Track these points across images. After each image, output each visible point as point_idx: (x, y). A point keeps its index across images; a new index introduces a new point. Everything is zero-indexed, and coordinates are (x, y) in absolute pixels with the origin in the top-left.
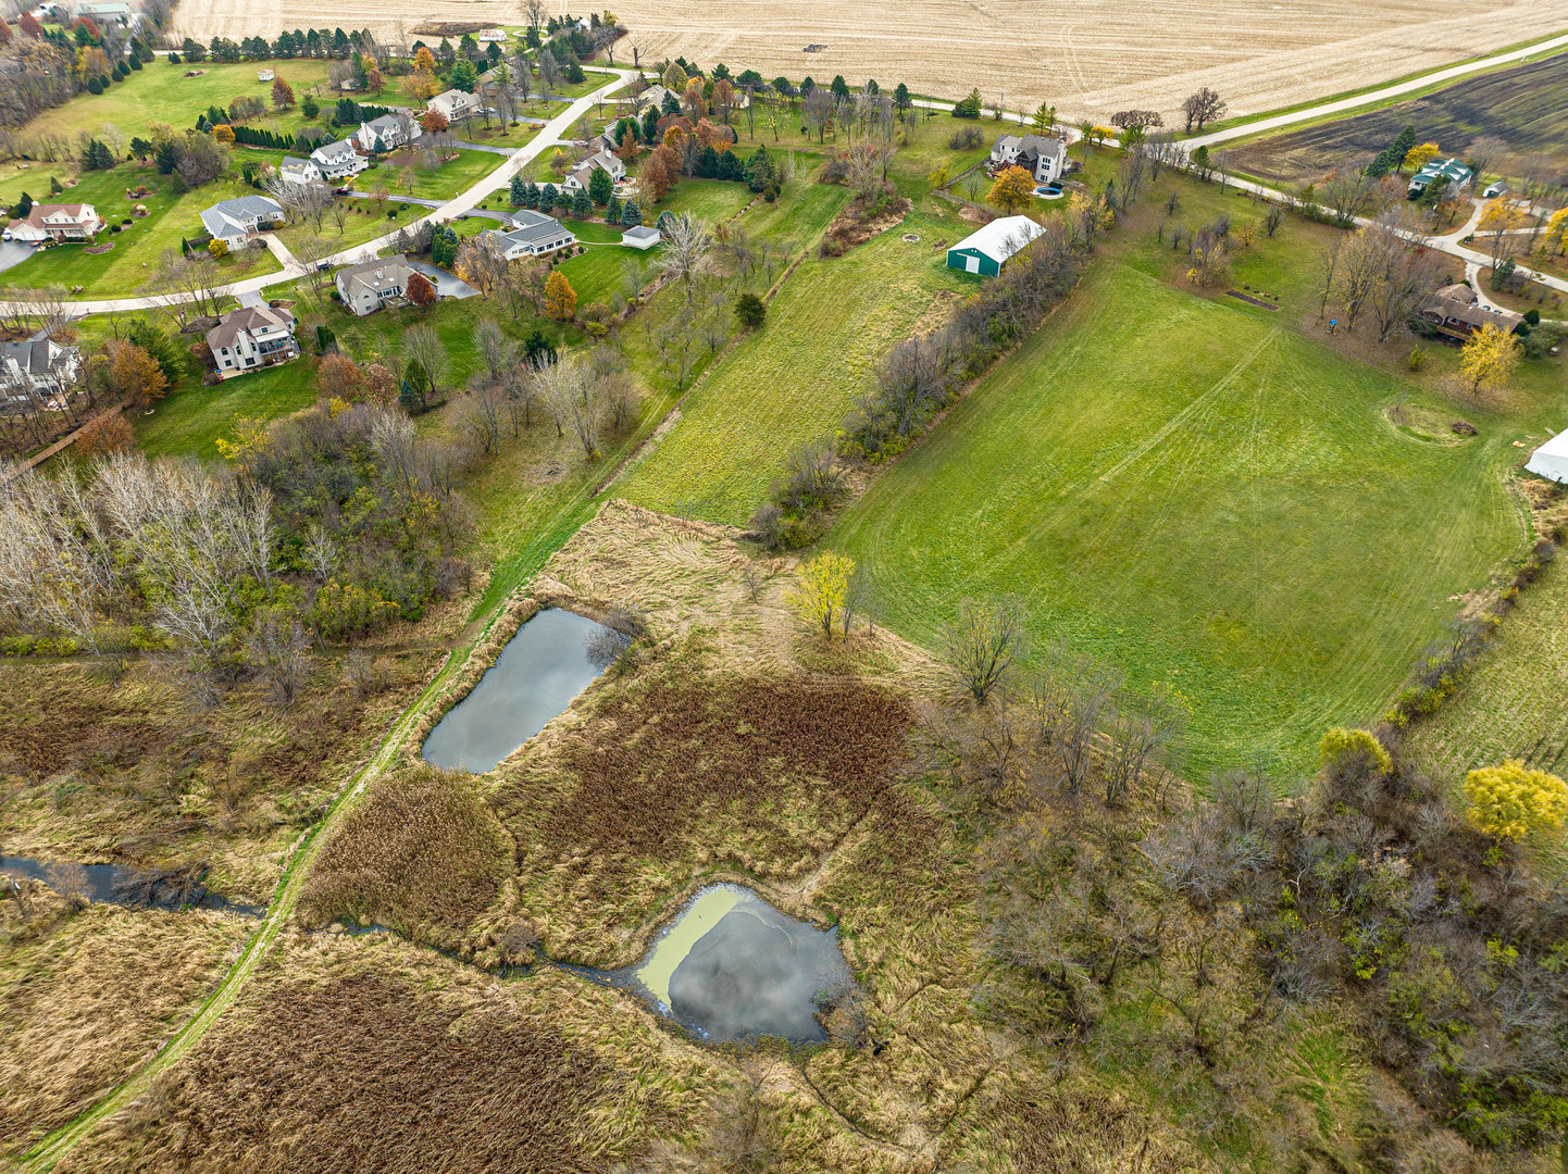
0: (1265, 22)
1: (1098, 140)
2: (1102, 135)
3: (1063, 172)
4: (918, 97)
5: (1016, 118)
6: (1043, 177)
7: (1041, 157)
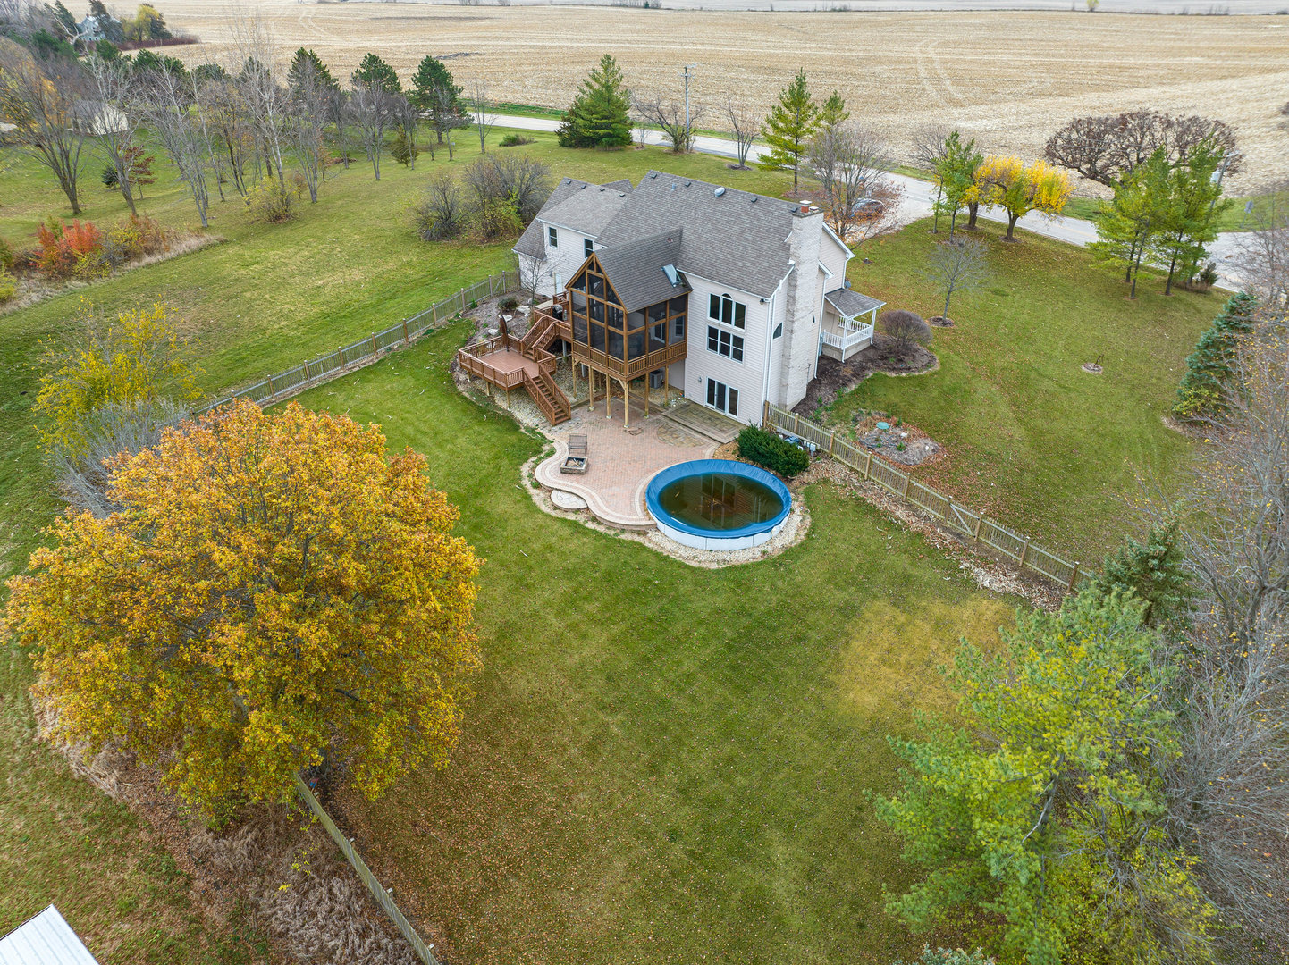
0: (1266, 39)
1: (999, 214)
2: (1018, 196)
3: (828, 367)
4: (483, 106)
5: (730, 148)
6: (716, 392)
7: (702, 291)
